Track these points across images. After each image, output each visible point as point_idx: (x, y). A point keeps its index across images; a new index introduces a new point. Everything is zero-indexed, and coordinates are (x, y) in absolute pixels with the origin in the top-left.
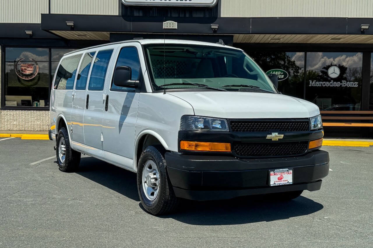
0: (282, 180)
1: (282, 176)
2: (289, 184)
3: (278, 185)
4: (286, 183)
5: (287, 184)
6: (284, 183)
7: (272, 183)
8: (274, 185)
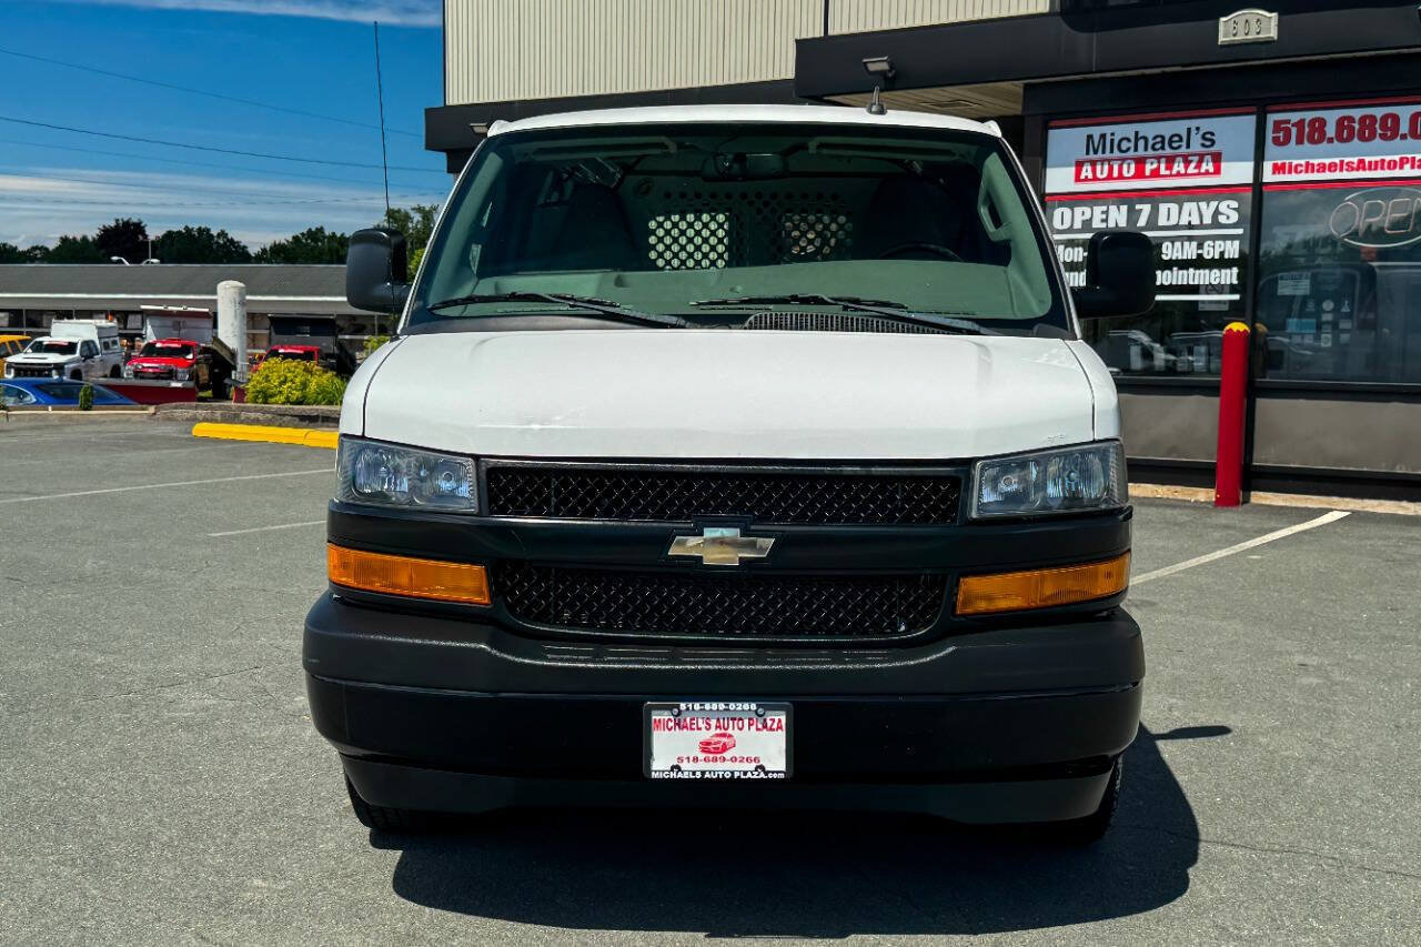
0: (727, 755)
1: (724, 735)
2: (762, 775)
3: (699, 775)
4: (745, 773)
5: (749, 775)
6: (732, 773)
7: (660, 764)
8: (673, 775)
